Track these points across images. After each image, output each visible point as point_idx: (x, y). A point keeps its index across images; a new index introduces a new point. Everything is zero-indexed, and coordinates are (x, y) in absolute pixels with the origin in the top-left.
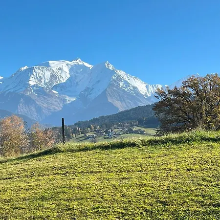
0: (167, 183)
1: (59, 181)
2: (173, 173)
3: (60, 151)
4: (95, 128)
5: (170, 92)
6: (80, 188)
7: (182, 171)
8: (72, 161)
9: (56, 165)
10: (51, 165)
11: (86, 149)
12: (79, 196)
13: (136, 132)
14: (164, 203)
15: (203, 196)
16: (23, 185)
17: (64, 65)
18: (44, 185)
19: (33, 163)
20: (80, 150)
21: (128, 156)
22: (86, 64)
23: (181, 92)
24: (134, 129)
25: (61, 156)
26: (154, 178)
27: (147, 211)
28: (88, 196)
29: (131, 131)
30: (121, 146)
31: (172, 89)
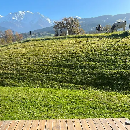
0: (60, 49)
1: (32, 49)
2: (62, 46)
3: (30, 41)
4: (35, 33)
5: (58, 22)
6: (38, 50)
7: (64, 46)
8: (34, 43)
9: (30, 44)
10: (29, 44)
11: (38, 40)
12: (38, 52)
13: (48, 35)
14: (60, 54)
15: (69, 52)
16: (22, 50)
17: (24, 12)
18: (29, 50)
19: (23, 44)
20: (36, 41)
21: (50, 42)
22: (31, 12)
23: (62, 22)
24: (47, 34)
25: (31, 42)
26: (57, 47)
27: (56, 55)
28: (41, 52)
29: (46, 35)
30: (47, 39)
31: (59, 21)
